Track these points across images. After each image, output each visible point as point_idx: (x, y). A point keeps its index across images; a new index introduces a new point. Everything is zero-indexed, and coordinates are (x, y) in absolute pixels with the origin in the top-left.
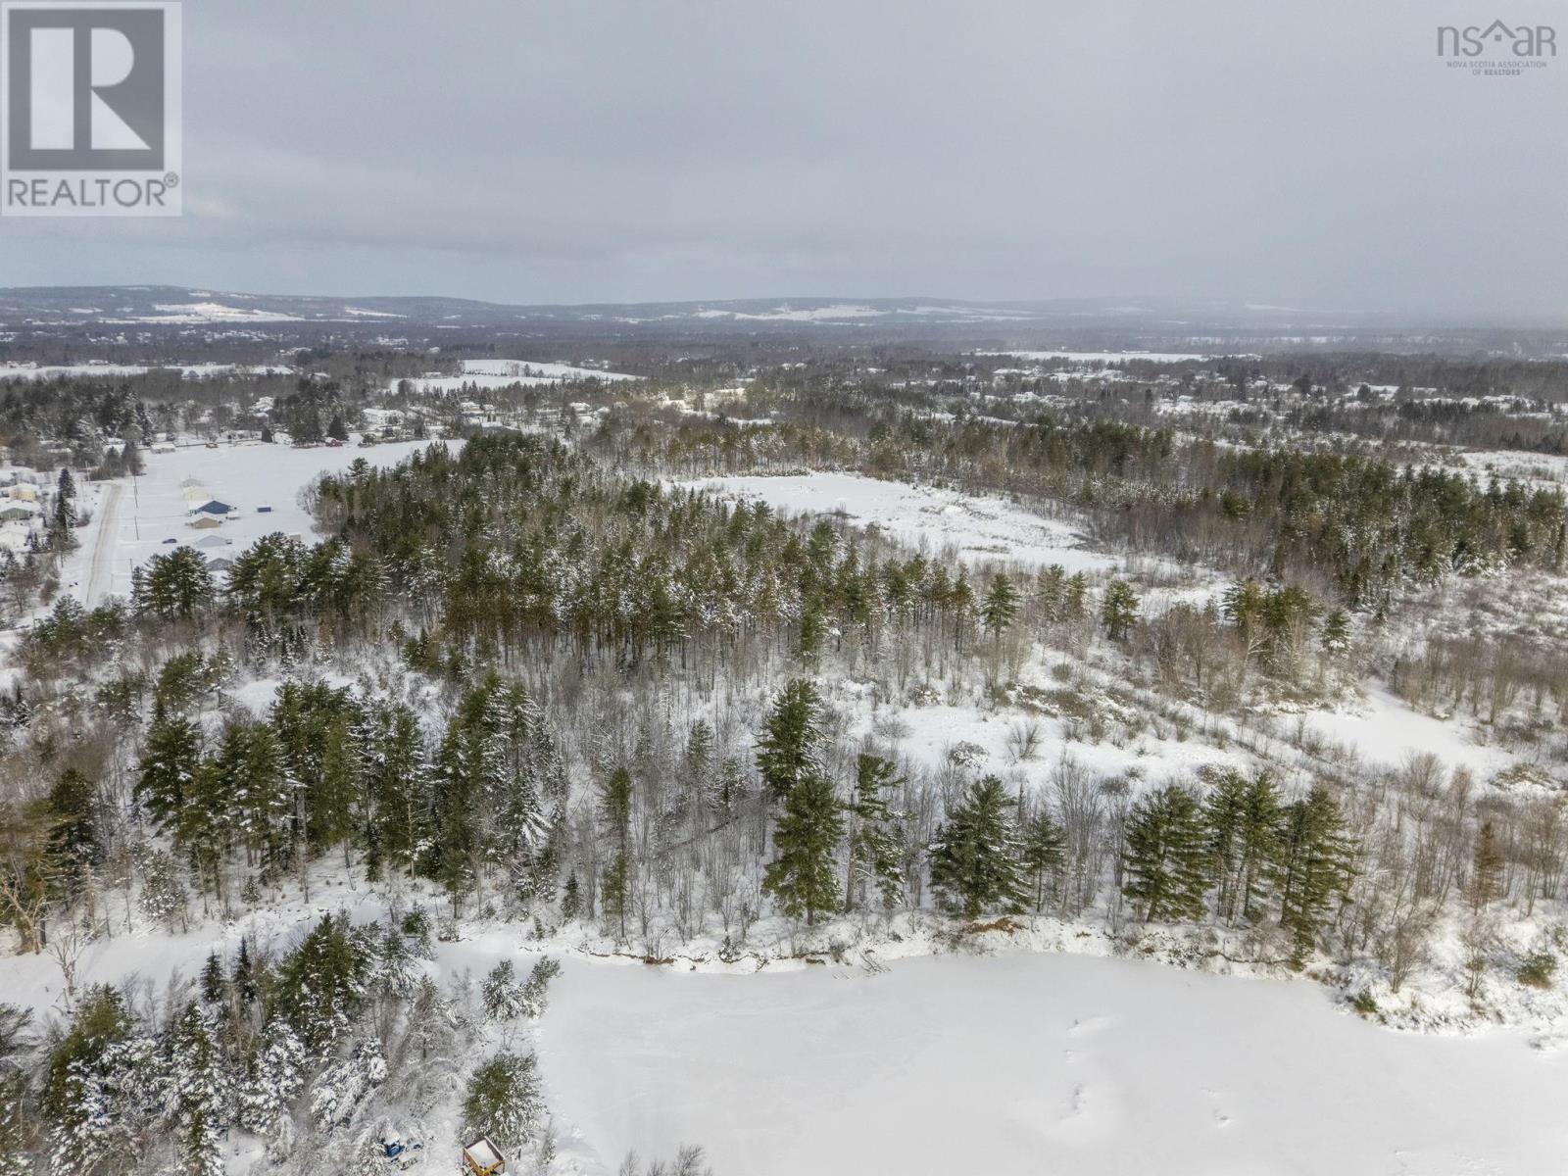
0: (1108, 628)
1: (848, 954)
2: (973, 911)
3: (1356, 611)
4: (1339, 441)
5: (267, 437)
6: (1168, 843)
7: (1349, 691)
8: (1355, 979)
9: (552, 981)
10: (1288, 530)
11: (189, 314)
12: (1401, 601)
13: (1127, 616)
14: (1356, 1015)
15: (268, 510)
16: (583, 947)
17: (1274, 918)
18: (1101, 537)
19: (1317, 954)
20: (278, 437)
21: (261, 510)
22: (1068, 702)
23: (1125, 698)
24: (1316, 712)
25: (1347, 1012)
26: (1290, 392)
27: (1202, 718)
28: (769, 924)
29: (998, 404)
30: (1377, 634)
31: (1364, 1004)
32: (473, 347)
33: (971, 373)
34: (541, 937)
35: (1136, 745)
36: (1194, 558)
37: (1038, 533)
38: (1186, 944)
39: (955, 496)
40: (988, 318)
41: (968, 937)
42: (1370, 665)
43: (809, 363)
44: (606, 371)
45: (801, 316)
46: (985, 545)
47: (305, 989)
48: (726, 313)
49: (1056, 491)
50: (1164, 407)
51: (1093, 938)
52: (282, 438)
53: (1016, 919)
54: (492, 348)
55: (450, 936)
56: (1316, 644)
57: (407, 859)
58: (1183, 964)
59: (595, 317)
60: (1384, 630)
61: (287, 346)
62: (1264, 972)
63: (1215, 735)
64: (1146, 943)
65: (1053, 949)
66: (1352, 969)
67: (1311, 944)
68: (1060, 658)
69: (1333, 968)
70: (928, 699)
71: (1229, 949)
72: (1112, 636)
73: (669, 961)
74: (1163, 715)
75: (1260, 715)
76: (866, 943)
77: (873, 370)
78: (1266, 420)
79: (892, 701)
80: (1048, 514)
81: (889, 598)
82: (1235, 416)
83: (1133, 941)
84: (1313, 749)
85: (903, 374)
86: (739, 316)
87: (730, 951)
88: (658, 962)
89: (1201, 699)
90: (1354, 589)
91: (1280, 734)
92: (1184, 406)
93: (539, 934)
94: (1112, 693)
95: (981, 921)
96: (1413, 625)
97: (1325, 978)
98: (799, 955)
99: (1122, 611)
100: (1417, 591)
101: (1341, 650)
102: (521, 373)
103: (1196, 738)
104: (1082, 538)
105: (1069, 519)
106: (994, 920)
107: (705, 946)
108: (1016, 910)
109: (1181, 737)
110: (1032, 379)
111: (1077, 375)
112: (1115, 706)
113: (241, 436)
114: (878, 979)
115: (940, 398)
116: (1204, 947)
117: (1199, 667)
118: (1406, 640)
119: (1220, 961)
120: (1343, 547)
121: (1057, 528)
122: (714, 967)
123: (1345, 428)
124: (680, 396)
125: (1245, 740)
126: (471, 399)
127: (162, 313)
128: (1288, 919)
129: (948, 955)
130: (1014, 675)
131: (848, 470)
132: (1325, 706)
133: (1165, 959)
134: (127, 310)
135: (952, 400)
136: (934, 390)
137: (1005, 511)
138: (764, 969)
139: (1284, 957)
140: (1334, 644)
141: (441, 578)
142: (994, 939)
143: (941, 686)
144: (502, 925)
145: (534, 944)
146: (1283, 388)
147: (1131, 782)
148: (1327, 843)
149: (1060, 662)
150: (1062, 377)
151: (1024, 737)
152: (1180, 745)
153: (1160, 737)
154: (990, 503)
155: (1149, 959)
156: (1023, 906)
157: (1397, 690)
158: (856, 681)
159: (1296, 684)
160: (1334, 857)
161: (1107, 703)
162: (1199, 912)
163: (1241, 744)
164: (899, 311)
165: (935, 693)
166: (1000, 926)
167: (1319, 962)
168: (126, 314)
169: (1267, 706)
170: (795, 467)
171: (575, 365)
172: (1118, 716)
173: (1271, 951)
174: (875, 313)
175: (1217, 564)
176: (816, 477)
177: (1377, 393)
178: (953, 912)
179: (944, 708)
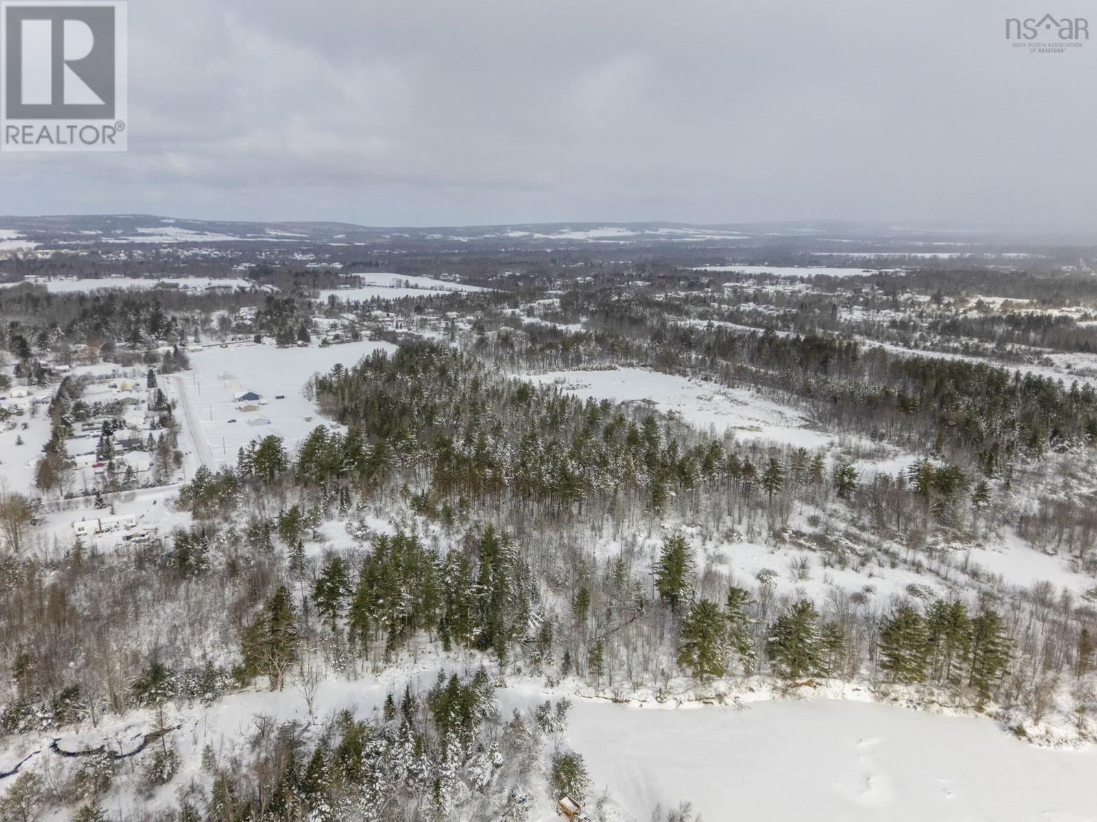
0: (837, 489)
1: (726, 699)
2: (793, 675)
3: (991, 478)
4: (967, 344)
5: (258, 340)
6: (905, 638)
7: (992, 535)
8: (1014, 717)
9: (568, 712)
10: (943, 421)
11: (161, 235)
12: (1019, 471)
13: (850, 483)
14: (1015, 738)
15: (282, 397)
16: (577, 692)
17: (966, 682)
18: (819, 419)
19: (992, 703)
20: (265, 340)
21: (278, 398)
22: (822, 541)
23: (856, 539)
24: (973, 549)
25: (1010, 736)
26: (929, 303)
27: (904, 553)
28: (678, 681)
29: (732, 313)
30: (1006, 496)
31: (1019, 732)
32: (365, 264)
33: (708, 286)
34: (552, 686)
35: (867, 570)
36: (882, 437)
37: (777, 416)
38: (916, 696)
39: (717, 387)
40: (708, 237)
41: (790, 690)
42: (1004, 517)
43: (595, 277)
44: (458, 283)
45: (578, 236)
46: (745, 426)
47: (453, 715)
48: (527, 234)
49: (785, 384)
50: (844, 315)
51: (862, 691)
52: (269, 341)
53: (818, 680)
54: (377, 265)
55: (502, 685)
56: (969, 504)
57: (467, 639)
58: (915, 708)
59: (437, 236)
60: (1011, 493)
61: (238, 262)
62: (961, 714)
63: (913, 564)
64: (893, 695)
65: (840, 698)
66: (1011, 711)
67: (989, 698)
68: (811, 511)
69: (1000, 711)
70: (736, 538)
71: (941, 699)
72: (840, 495)
73: (627, 701)
74: (879, 550)
75: (939, 551)
76: (735, 693)
77: (640, 283)
78: (915, 328)
79: (714, 539)
80: (781, 402)
81: (703, 471)
82: (893, 324)
83: (885, 695)
84: (975, 575)
85: (662, 288)
86: (536, 236)
87: (661, 696)
88: (621, 702)
89: (902, 540)
90: (989, 463)
91: (953, 564)
92: (858, 315)
93: (551, 684)
94: (847, 535)
95: (799, 681)
96: (1028, 489)
97: (996, 717)
98: (699, 699)
99: (846, 479)
100: (1028, 463)
101: (985, 507)
102: (403, 285)
103: (902, 566)
104: (807, 420)
105: (796, 405)
106: (805, 680)
107: (646, 693)
108: (818, 675)
109: (893, 566)
110: (751, 291)
111: (780, 288)
112: (850, 544)
113: (240, 339)
114: (744, 713)
115: (691, 308)
116: (927, 698)
117: (898, 517)
118: (1025, 500)
119: (936, 707)
120: (980, 433)
121: (789, 412)
122: (652, 704)
123: (970, 334)
124: (516, 306)
125: (933, 568)
126: (379, 308)
127: (143, 235)
128: (974, 682)
129: (781, 700)
130: (784, 522)
131: (643, 366)
132: (979, 546)
133: (905, 705)
134: (119, 232)
135: (700, 309)
136: (686, 300)
137: (753, 400)
138: (681, 706)
139: (973, 704)
140: (981, 503)
141: (426, 456)
142: (805, 691)
143: (742, 529)
144: (529, 679)
145: (549, 690)
146: (925, 299)
147: (869, 595)
148: (997, 641)
149: (812, 513)
150: (770, 289)
151: (799, 564)
152: (893, 570)
153: (881, 565)
154: (742, 393)
155: (895, 704)
156: (823, 674)
157: (1022, 534)
158: (688, 525)
159: (959, 530)
160: (1000, 649)
161: (845, 542)
162: (923, 678)
163: (930, 570)
164: (647, 232)
165: (739, 534)
166: (809, 684)
167: (992, 707)
168: (119, 235)
169: (942, 545)
170: (607, 364)
171: (436, 278)
172: (853, 551)
173: (965, 701)
174: (629, 233)
175: (898, 441)
176: (623, 372)
177: (989, 303)
178: (783, 676)
179: (746, 544)
